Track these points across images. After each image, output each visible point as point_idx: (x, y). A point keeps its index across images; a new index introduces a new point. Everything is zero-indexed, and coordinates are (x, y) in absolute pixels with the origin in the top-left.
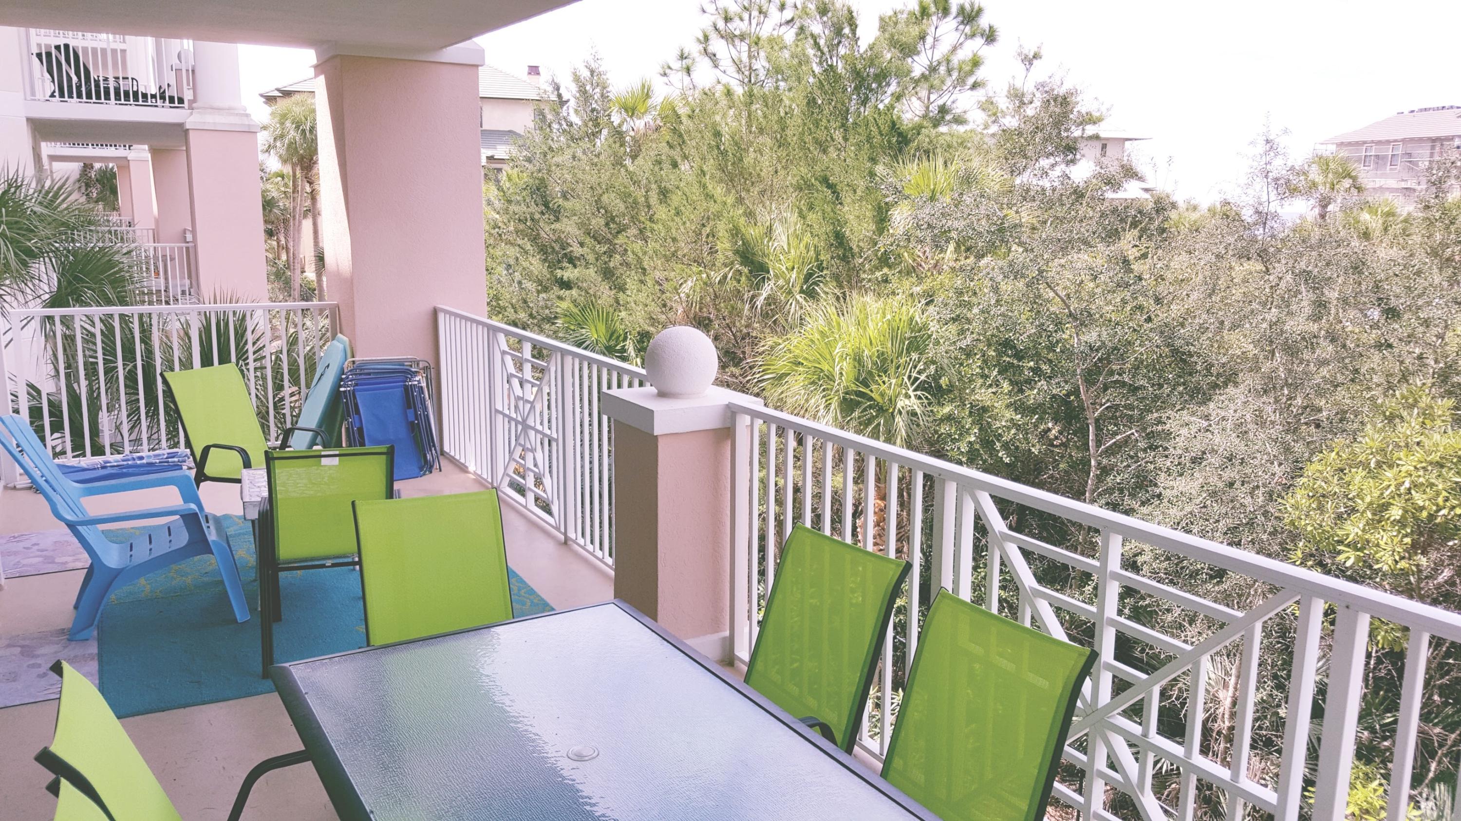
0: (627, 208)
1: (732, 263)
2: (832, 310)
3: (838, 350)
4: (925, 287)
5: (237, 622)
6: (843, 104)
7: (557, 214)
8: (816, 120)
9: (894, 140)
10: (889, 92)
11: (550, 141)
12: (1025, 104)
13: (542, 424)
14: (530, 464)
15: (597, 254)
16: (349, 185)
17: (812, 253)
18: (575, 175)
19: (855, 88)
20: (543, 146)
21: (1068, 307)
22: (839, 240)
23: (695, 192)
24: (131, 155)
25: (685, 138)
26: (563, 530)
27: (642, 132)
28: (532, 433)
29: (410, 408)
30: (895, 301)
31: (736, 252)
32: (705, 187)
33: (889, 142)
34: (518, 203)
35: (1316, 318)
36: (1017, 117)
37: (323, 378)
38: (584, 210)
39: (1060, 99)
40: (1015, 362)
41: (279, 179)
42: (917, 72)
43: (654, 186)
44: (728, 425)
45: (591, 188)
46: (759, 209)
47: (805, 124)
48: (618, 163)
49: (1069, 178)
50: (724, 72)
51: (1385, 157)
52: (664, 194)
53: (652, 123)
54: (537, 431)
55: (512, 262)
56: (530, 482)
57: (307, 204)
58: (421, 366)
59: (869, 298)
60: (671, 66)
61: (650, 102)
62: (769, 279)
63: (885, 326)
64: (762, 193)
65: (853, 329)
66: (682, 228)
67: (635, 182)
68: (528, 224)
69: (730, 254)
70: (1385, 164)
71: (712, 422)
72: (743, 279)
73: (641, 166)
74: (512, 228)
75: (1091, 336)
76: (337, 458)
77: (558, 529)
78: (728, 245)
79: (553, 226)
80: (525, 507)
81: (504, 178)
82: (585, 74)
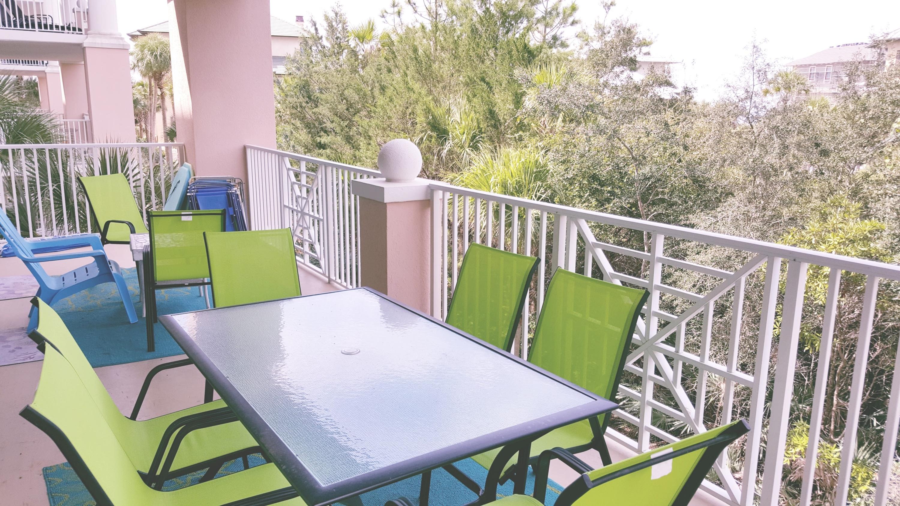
0: (360, 98)
1: (426, 131)
2: (488, 156)
3: (492, 180)
4: (545, 143)
5: (129, 323)
6: (494, 33)
7: (316, 103)
8: (478, 42)
9: (526, 55)
10: (522, 27)
11: (311, 58)
12: (605, 34)
13: (313, 211)
14: (306, 237)
15: (342, 127)
16: (190, 68)
17: (475, 124)
18: (327, 78)
19: (502, 23)
20: (307, 61)
21: (632, 154)
22: (492, 114)
23: (401, 87)
24: (47, 69)
25: (396, 54)
26: (327, 275)
27: (369, 52)
28: (307, 218)
29: (230, 206)
30: (526, 151)
31: (429, 123)
32: (407, 83)
33: (523, 56)
34: (292, 96)
35: (782, 155)
36: (600, 42)
37: (176, 189)
38: (333, 100)
39: (626, 30)
40: (599, 187)
41: (141, 87)
42: (539, 15)
43: (377, 85)
44: (429, 198)
45: (337, 86)
46: (442, 98)
47: (470, 44)
48: (354, 71)
49: (632, 79)
50: (421, 15)
51: (822, 74)
52: (383, 89)
53: (375, 46)
54: (310, 216)
55: (288, 134)
56: (307, 248)
57: (158, 103)
58: (236, 182)
59: (511, 150)
60: (387, 11)
61: (373, 33)
62: (448, 139)
63: (521, 165)
64: (444, 88)
65: (501, 168)
66: (394, 109)
67: (365, 82)
68: (298, 110)
69: (425, 125)
70: (822, 78)
71: (420, 197)
72: (433, 140)
73: (369, 73)
74: (288, 113)
75: (646, 170)
76: (191, 217)
77: (324, 274)
78: (423, 119)
79: (314, 110)
80: (304, 264)
81: (283, 81)
82: (332, 15)
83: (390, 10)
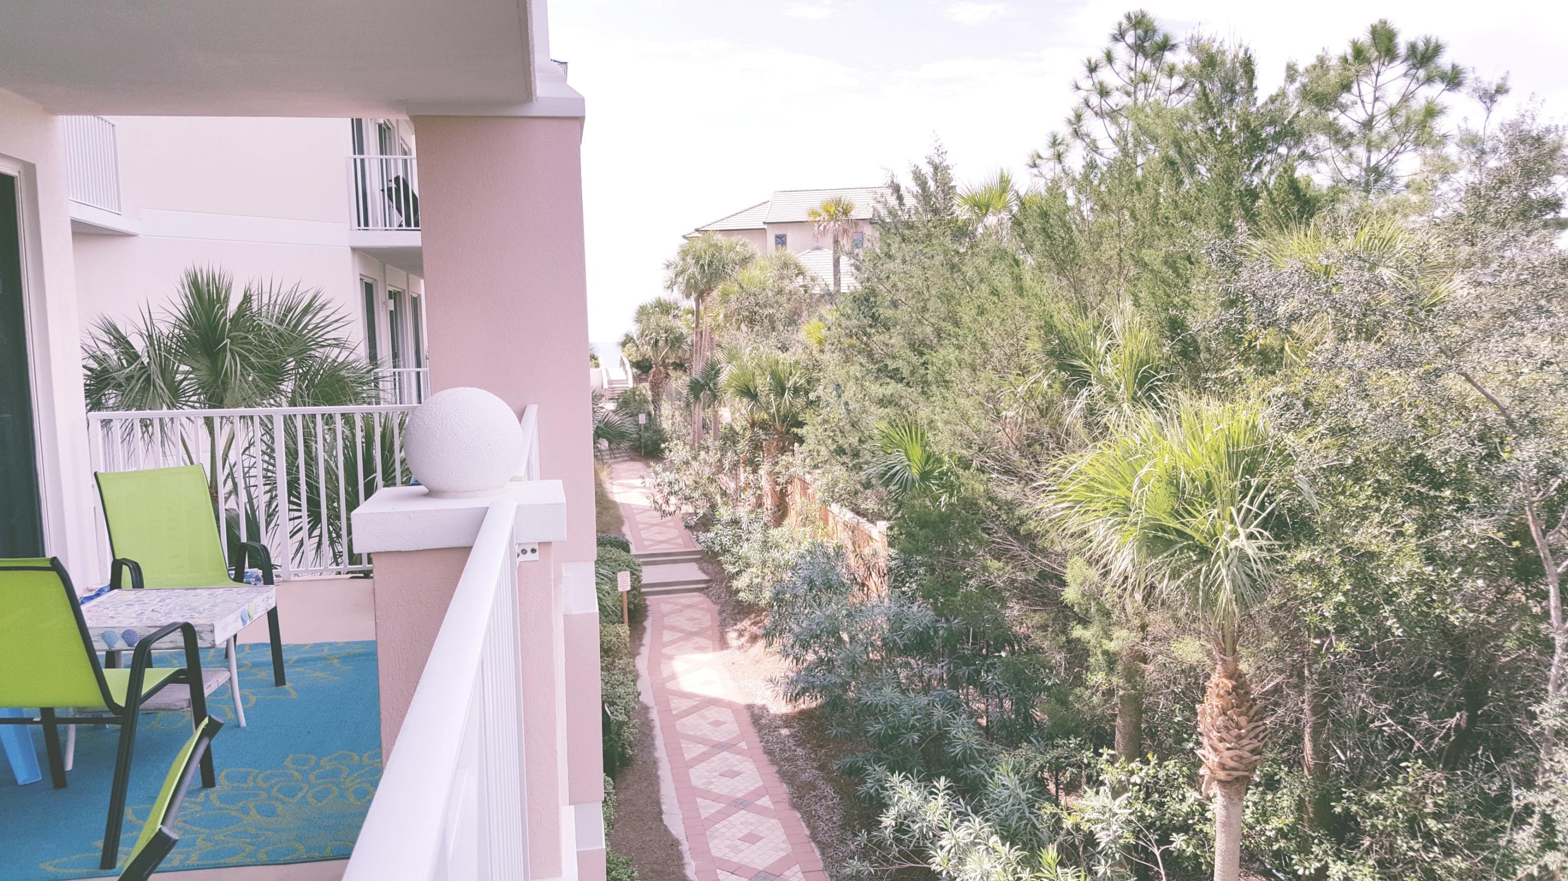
1: (1047, 367)
3: (1144, 471)
9: (1295, 208)
12: (1485, 153)
18: (904, 280)
21: (1504, 411)
31: (1051, 354)
36: (1476, 171)
39: (1532, 140)
53: (1006, 219)
60: (1042, 154)
61: (1008, 196)
72: (1057, 386)
82: (927, 170)
83: (1047, 153)
